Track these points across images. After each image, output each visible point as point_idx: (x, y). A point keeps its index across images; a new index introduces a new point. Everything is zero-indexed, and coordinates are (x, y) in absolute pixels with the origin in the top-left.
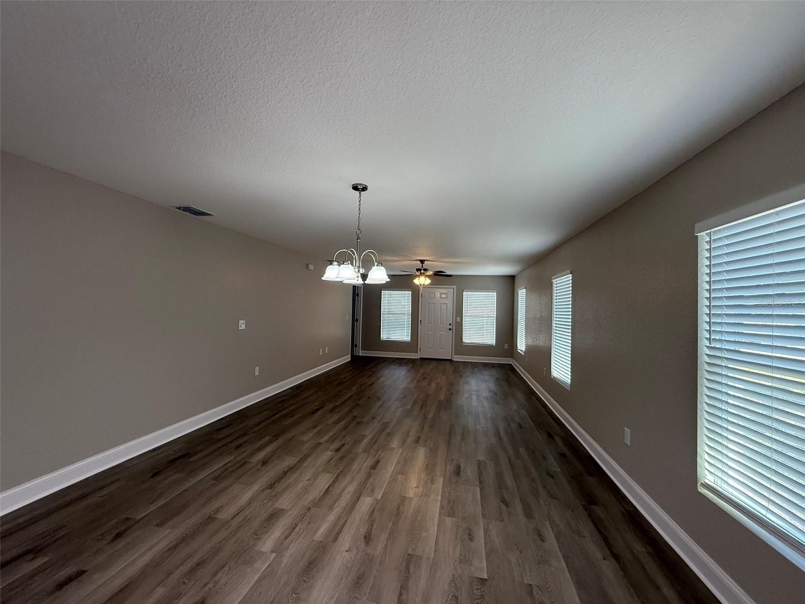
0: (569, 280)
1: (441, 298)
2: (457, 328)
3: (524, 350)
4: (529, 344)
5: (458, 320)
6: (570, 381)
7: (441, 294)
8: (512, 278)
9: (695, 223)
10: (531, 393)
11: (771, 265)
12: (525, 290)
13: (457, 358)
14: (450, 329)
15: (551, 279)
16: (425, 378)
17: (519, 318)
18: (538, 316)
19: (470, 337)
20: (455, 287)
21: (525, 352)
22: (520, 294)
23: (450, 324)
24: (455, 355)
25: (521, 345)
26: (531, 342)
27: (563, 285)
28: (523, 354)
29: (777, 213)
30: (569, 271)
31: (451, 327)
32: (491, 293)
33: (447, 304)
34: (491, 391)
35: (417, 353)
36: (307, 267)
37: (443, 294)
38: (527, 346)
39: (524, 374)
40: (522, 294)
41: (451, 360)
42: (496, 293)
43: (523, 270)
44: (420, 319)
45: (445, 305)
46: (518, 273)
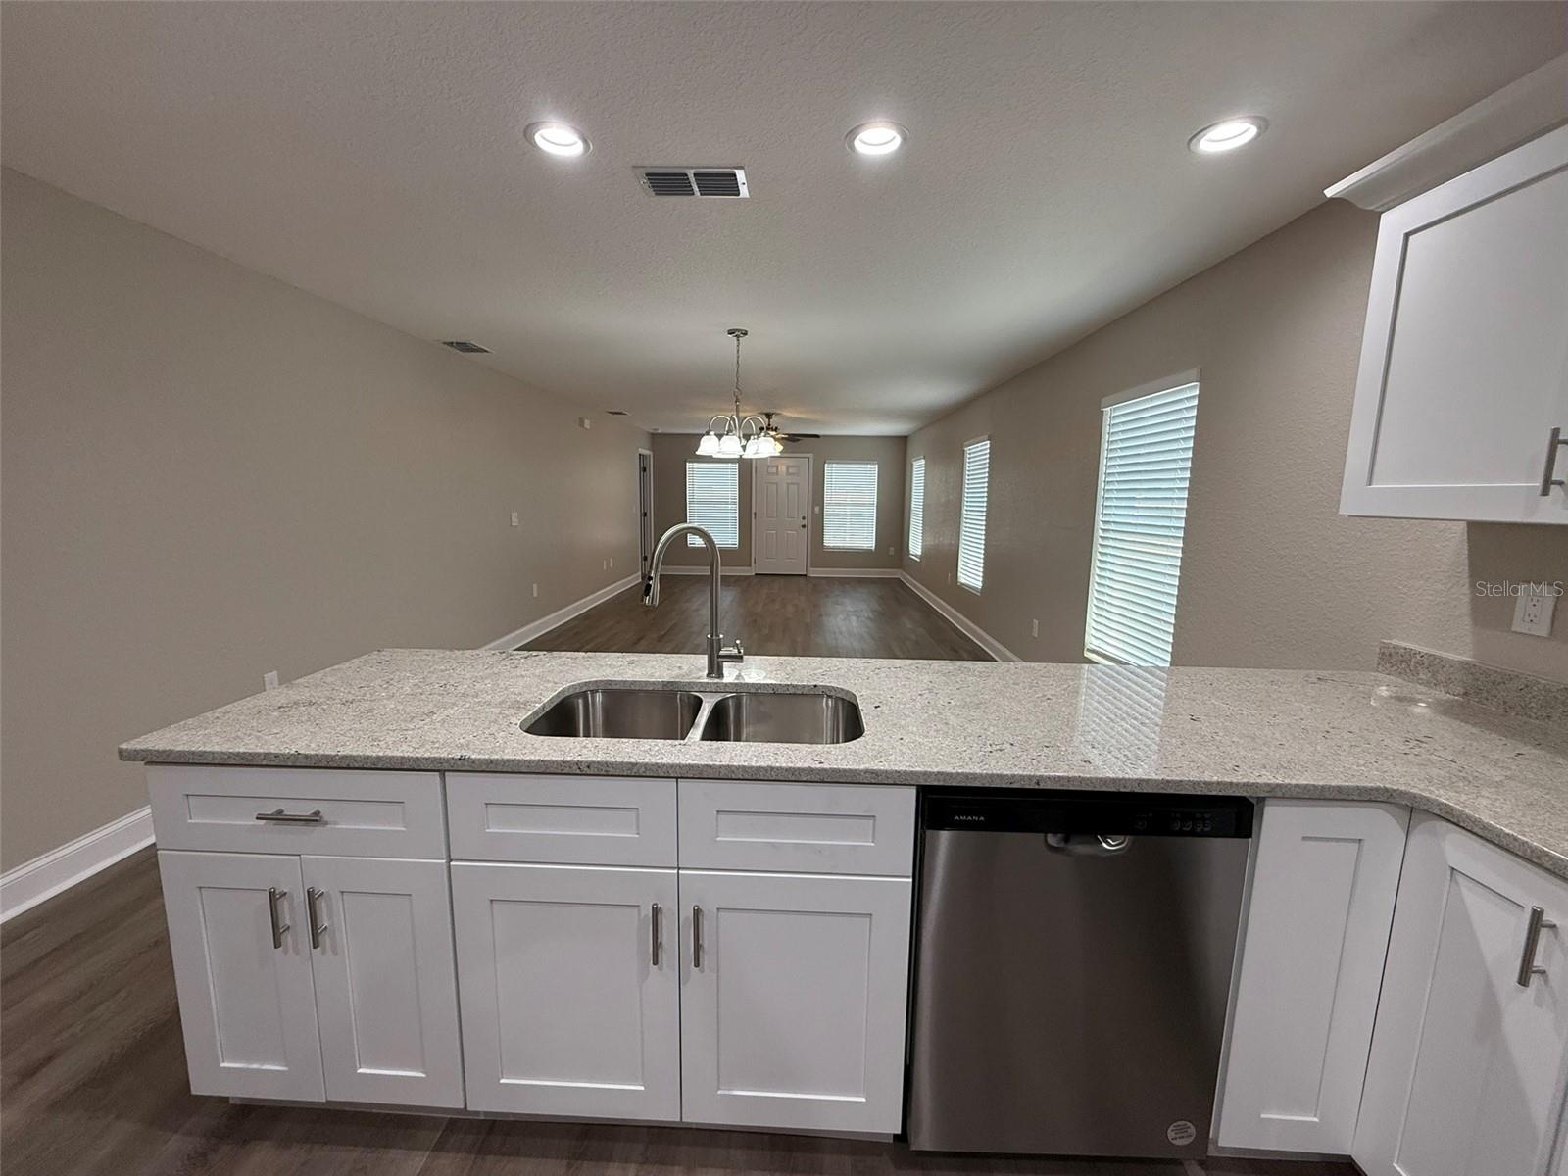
0: (985, 449)
1: (788, 474)
2: (816, 525)
3: (920, 553)
4: (928, 543)
5: (817, 509)
6: (980, 584)
7: (788, 467)
8: (903, 440)
9: (1103, 397)
10: (928, 612)
11: (1144, 436)
12: (923, 461)
13: (814, 573)
14: (803, 526)
15: (963, 446)
16: (773, 600)
17: (913, 505)
18: (943, 500)
19: (835, 538)
20: (811, 455)
21: (921, 557)
22: (915, 467)
23: (804, 518)
24: (812, 567)
25: (916, 547)
26: (931, 542)
27: (978, 455)
28: (918, 560)
29: (1152, 399)
30: (986, 437)
31: (805, 522)
32: (869, 466)
33: (798, 484)
34: (873, 611)
35: (750, 566)
36: (582, 424)
37: (792, 467)
38: (924, 548)
39: (918, 588)
40: (919, 468)
41: (805, 575)
42: (877, 466)
43: (921, 429)
44: (753, 511)
45: (796, 487)
46: (914, 433)
